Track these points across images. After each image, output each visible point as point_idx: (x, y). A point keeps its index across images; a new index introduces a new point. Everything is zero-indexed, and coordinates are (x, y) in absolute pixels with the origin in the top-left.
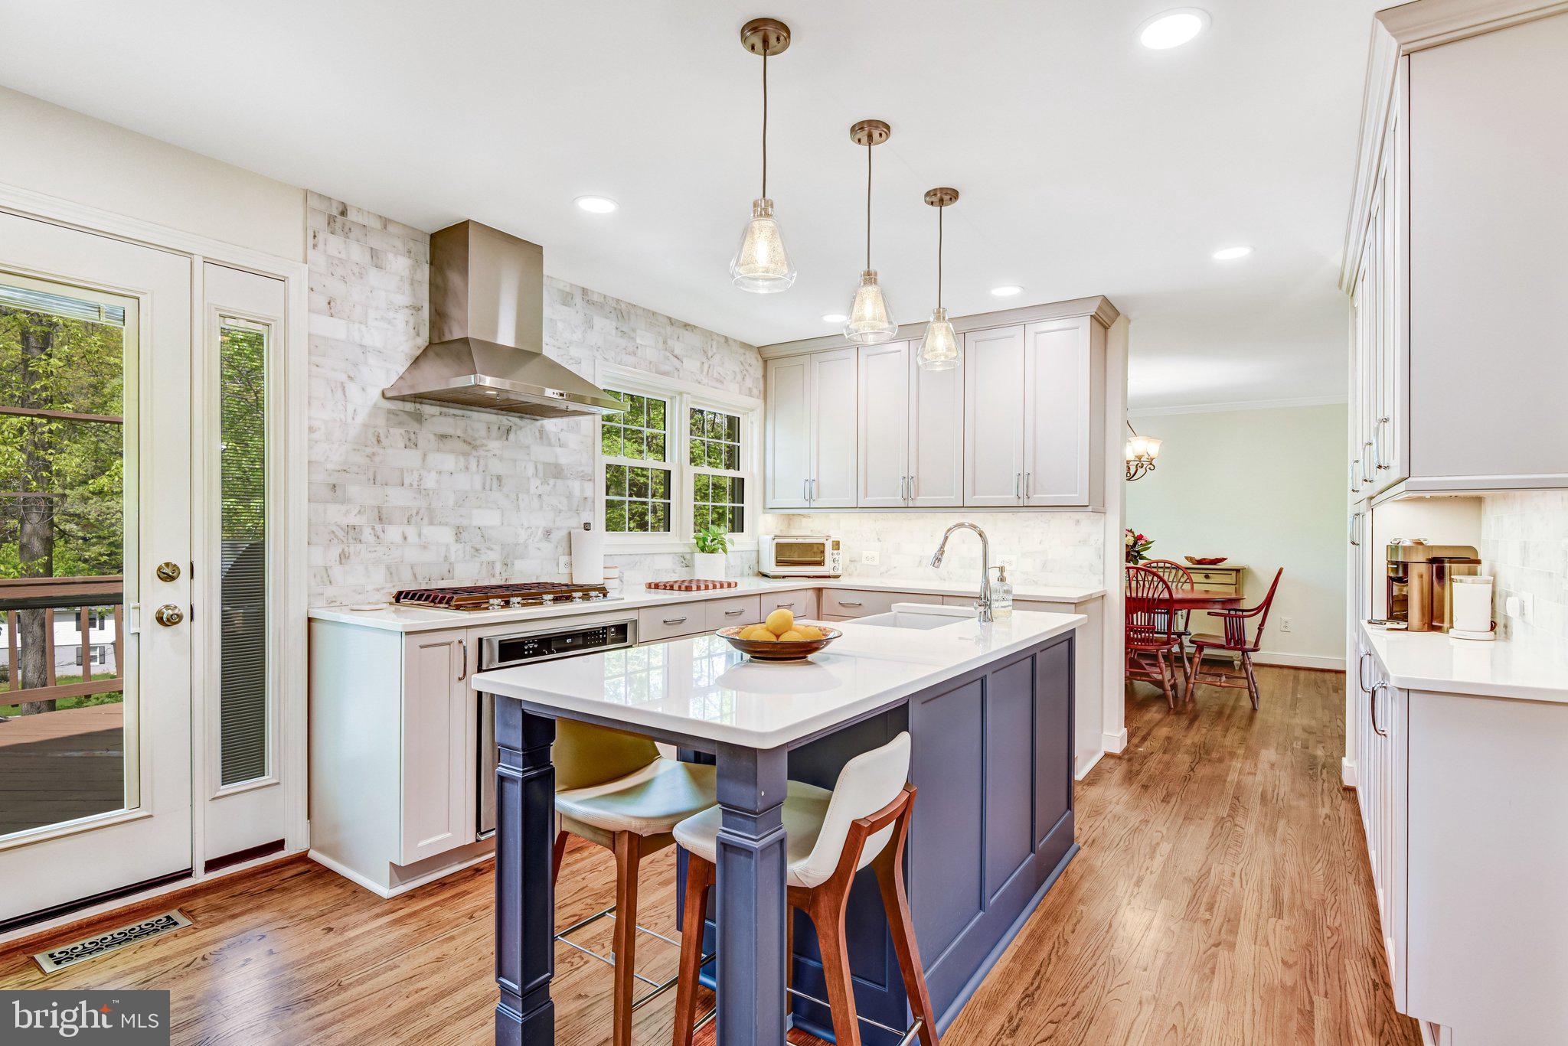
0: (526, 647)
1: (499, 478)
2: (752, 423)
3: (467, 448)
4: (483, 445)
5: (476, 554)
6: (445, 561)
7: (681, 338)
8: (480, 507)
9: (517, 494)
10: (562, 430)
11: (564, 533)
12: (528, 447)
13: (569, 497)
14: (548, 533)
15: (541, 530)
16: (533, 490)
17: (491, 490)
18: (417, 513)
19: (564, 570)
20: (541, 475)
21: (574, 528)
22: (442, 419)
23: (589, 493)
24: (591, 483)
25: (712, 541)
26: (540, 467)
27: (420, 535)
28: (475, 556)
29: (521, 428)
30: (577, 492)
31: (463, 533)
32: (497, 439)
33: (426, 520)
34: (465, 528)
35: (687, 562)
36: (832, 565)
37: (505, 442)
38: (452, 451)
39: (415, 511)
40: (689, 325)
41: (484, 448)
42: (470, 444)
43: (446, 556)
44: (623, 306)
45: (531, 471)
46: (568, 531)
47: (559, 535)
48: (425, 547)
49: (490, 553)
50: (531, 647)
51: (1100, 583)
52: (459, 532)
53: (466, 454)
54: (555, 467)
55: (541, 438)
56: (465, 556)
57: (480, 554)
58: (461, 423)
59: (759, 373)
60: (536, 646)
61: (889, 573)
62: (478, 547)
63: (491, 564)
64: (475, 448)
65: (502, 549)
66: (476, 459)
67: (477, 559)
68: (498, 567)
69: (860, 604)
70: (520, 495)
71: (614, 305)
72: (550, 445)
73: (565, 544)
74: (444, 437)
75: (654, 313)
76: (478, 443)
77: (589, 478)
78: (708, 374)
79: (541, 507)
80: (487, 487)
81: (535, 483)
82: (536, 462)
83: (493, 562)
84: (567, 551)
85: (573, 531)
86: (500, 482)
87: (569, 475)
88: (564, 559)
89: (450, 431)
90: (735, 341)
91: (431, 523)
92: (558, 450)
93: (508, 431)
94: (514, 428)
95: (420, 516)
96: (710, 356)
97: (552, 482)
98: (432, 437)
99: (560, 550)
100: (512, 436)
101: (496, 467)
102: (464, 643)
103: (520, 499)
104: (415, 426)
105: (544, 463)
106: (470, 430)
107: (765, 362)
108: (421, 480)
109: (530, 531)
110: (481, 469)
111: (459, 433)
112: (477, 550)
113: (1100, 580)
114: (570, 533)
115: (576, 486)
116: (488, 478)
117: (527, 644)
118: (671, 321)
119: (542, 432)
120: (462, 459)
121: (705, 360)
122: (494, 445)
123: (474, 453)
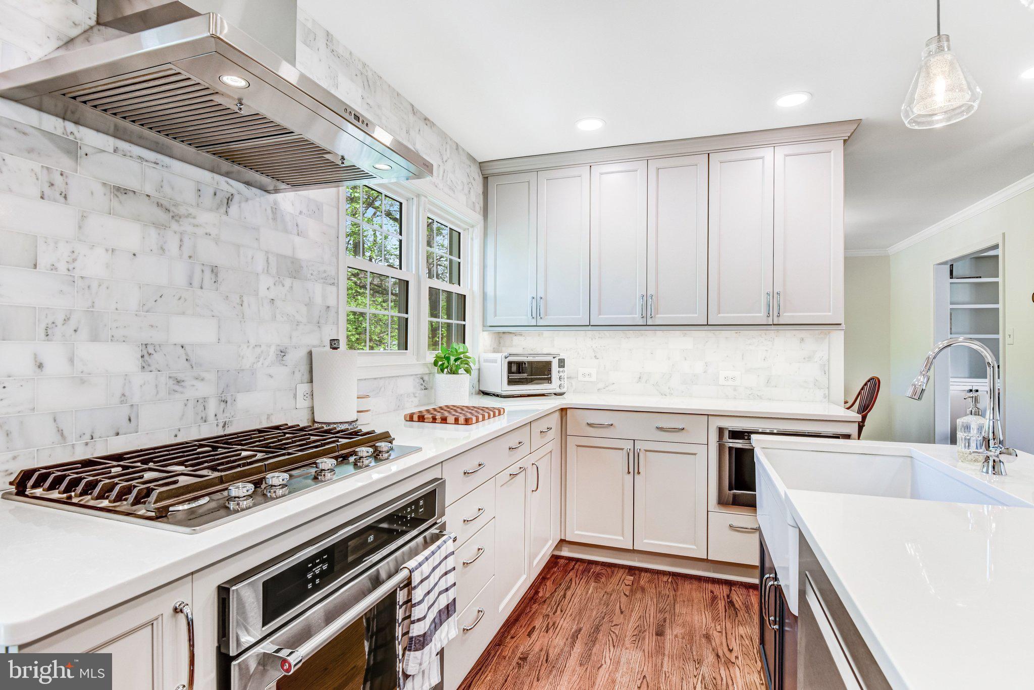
0: (309, 576)
1: (214, 270)
2: (472, 239)
3: (162, 216)
4: (189, 215)
5: (177, 388)
6: (122, 402)
7: (421, 132)
8: (183, 313)
9: (241, 297)
10: (301, 213)
11: (303, 353)
12: (256, 229)
13: (309, 304)
14: (283, 353)
15: (273, 349)
16: (263, 292)
17: (202, 288)
18: (66, 320)
19: (303, 403)
20: (273, 271)
21: (314, 347)
22: (117, 159)
23: (332, 302)
24: (334, 289)
25: (456, 360)
26: (272, 260)
27: (71, 360)
28: (175, 391)
29: (247, 200)
30: (318, 300)
31: (155, 356)
32: (211, 210)
33: (84, 333)
34: (157, 347)
35: (425, 385)
36: (559, 383)
37: (224, 217)
38: (137, 219)
39: (63, 317)
40: (429, 120)
41: (192, 221)
42: (168, 210)
43: (123, 395)
44: (370, 74)
45: (260, 264)
46: (308, 350)
47: (297, 356)
48: (83, 381)
49: (198, 384)
50: (317, 572)
51: (825, 398)
52: (147, 353)
53: (160, 226)
54: (293, 263)
55: (274, 219)
56: (157, 393)
57: (183, 387)
58: (154, 174)
59: (480, 189)
60: (325, 567)
61: (607, 389)
62: (180, 376)
63: (202, 402)
64: (176, 217)
65: (219, 378)
66: (177, 237)
67: (177, 396)
68: (213, 406)
69: (612, 425)
70: (245, 299)
71: (360, 67)
72: (286, 231)
73: (304, 368)
74: (120, 191)
75: (398, 94)
76: (182, 210)
77: (332, 281)
78: (443, 179)
79: (274, 317)
80: (196, 283)
81: (265, 282)
82: (267, 252)
83: (205, 399)
84: (306, 377)
85: (314, 350)
86: (216, 275)
87: (309, 275)
88: (303, 388)
89: (131, 183)
90: (463, 150)
91: (95, 338)
92: (297, 240)
93: (229, 200)
94: (237, 198)
95: (72, 324)
96: (444, 160)
97: (288, 282)
98: (99, 189)
99: (298, 376)
100: (234, 209)
101: (208, 252)
102: (187, 610)
103: (245, 304)
104: (66, 163)
105: (277, 255)
106: (167, 189)
107: (486, 179)
108: (74, 260)
109: (258, 350)
110: (186, 255)
111: (149, 189)
112: (178, 382)
113: (825, 394)
114: (310, 354)
115: (317, 289)
116: (198, 269)
117: (310, 569)
118: (414, 111)
119: (275, 210)
120: (153, 232)
121: (441, 164)
122: (208, 218)
123: (174, 226)
